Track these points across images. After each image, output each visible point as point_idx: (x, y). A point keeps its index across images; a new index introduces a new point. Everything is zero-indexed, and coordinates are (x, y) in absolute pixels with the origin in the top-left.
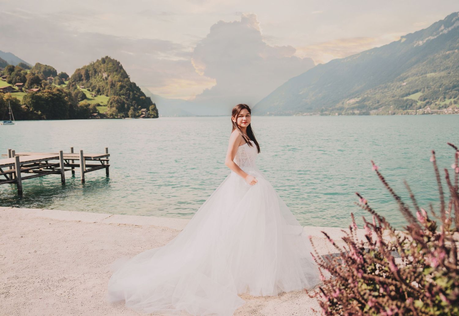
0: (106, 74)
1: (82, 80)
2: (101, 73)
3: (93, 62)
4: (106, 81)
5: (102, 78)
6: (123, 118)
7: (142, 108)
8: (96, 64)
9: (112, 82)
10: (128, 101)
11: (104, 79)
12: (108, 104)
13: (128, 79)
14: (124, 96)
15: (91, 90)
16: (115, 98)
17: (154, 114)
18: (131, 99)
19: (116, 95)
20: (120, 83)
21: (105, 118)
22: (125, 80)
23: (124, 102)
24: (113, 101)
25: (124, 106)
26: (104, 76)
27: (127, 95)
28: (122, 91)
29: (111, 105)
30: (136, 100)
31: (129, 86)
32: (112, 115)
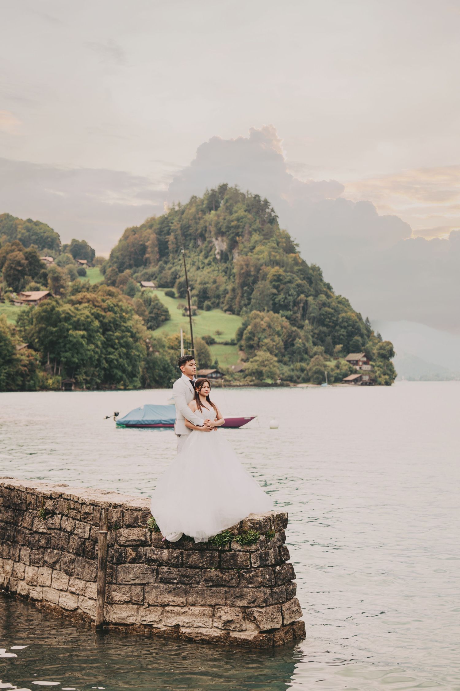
0: (223, 241)
1: (146, 263)
2: (208, 239)
3: (179, 205)
4: (223, 266)
5: (211, 253)
6: (292, 384)
7: (347, 350)
8: (187, 211)
9: (247, 265)
10: (301, 327)
11: (218, 257)
12: (239, 340)
13: (293, 255)
14: (289, 313)
15: (177, 295)
16: (264, 320)
17: (389, 372)
18: (313, 321)
19: (266, 308)
20: (273, 268)
21: (237, 383)
22: (290, 260)
23: (292, 331)
24: (259, 329)
25: (293, 345)
26: (217, 247)
27: (299, 309)
28: (282, 294)
29: (252, 342)
30: (327, 326)
31: (304, 278)
32: (259, 374)
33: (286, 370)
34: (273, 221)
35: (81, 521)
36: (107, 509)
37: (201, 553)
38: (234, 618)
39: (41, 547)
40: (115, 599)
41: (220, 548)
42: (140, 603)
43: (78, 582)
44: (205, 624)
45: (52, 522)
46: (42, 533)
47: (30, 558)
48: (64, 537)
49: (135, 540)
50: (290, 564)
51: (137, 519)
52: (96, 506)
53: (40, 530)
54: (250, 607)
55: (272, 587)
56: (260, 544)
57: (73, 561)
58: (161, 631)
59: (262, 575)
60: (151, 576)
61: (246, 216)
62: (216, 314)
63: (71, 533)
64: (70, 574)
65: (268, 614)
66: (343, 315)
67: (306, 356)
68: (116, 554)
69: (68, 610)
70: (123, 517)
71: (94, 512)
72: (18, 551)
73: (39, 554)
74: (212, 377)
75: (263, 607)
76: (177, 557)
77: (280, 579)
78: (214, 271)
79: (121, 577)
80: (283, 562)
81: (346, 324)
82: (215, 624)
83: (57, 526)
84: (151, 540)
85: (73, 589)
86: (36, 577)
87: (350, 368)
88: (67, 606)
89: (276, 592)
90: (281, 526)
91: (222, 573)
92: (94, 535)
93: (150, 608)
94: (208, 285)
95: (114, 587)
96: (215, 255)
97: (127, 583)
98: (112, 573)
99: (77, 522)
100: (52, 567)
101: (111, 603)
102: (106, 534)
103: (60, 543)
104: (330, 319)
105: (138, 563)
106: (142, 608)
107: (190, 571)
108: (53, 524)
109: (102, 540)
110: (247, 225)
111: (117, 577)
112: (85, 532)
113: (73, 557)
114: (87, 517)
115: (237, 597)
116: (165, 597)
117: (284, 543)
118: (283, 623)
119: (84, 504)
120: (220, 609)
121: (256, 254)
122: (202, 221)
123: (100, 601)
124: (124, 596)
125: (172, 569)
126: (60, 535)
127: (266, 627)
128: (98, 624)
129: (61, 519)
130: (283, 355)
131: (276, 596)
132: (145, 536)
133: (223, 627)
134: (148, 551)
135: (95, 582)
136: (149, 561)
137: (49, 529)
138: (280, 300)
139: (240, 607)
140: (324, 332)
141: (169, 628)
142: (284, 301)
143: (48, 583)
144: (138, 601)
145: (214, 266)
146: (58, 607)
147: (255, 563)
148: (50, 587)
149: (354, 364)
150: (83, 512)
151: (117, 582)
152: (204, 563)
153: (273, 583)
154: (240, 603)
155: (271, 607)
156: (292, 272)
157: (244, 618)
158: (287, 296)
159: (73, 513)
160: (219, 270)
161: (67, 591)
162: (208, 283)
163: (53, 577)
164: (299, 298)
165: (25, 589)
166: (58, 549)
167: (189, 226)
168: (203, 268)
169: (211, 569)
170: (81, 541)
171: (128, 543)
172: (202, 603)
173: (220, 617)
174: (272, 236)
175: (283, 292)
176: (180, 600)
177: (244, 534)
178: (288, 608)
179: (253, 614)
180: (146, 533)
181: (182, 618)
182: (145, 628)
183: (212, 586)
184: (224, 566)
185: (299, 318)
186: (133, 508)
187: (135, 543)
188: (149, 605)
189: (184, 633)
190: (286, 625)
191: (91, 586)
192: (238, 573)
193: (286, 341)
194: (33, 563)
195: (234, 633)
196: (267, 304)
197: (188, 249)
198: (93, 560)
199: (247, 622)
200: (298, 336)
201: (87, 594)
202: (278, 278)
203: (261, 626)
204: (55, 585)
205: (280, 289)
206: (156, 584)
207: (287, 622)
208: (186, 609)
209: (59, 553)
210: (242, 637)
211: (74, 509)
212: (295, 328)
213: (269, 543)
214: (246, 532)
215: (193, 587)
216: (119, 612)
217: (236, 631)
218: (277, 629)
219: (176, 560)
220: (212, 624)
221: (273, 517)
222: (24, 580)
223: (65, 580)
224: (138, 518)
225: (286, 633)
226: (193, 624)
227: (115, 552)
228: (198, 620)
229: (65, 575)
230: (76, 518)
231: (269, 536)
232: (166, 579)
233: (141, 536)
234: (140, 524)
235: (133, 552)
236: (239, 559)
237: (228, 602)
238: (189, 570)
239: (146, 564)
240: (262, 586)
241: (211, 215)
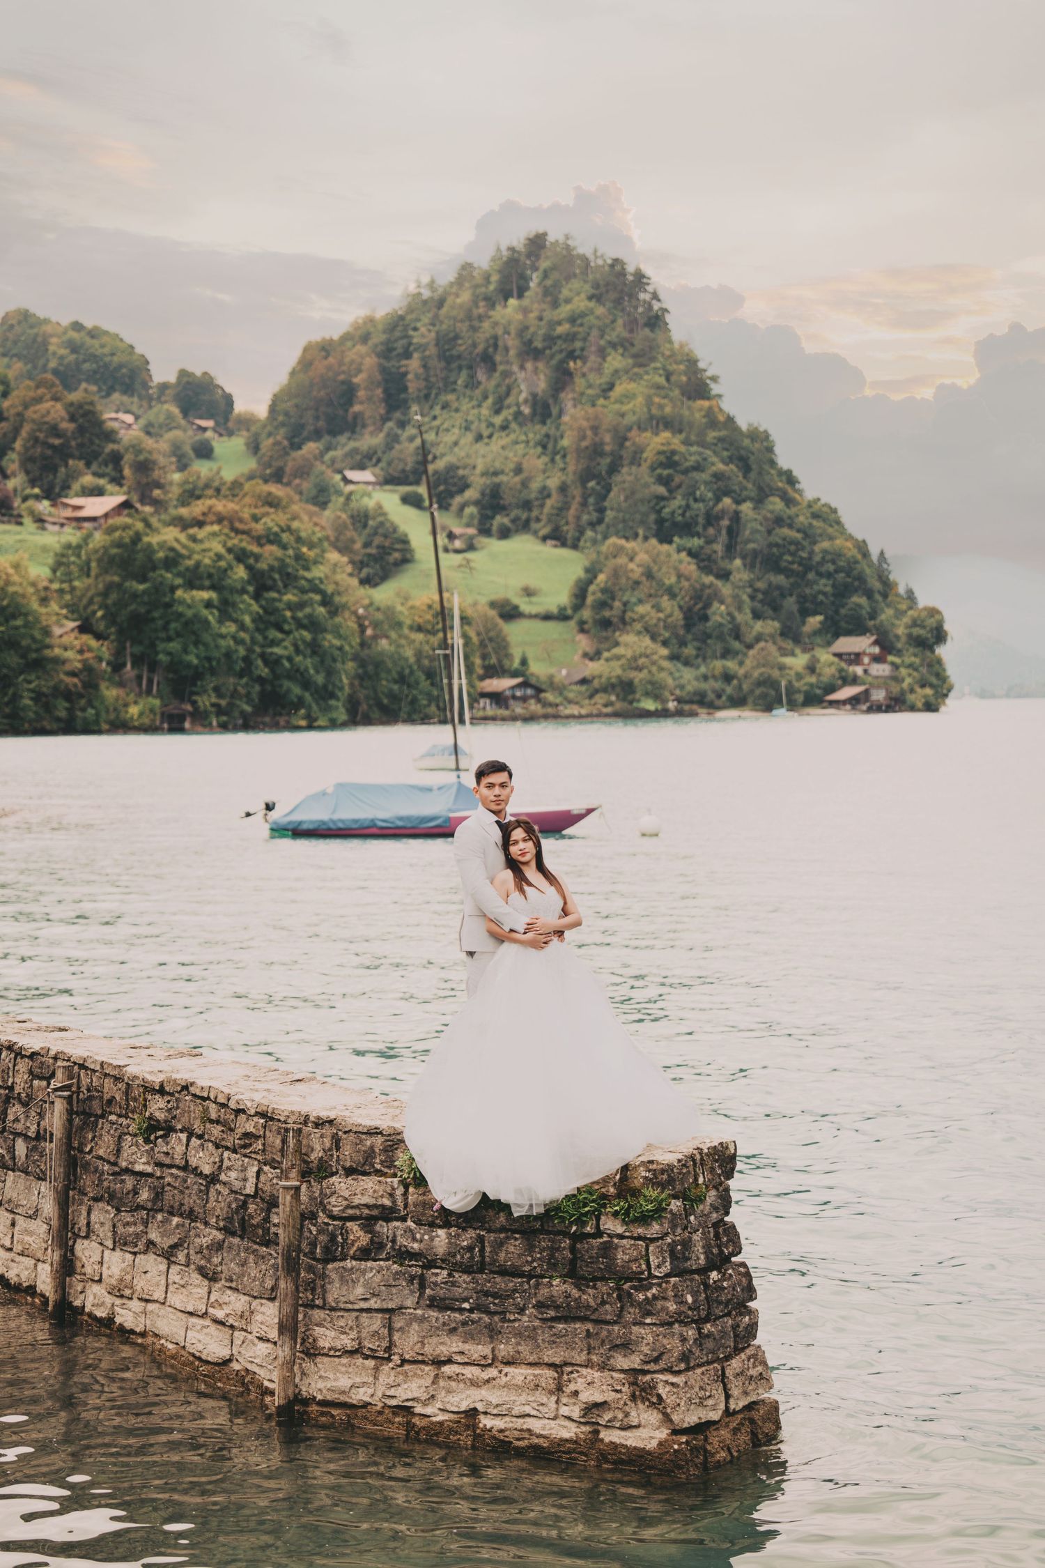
0: (536, 371)
1: (354, 426)
2: (501, 368)
3: (432, 285)
4: (538, 431)
5: (509, 401)
6: (702, 711)
7: (834, 629)
8: (450, 301)
9: (595, 429)
10: (725, 575)
11: (526, 410)
12: (578, 607)
13: (706, 403)
14: (696, 542)
16: (637, 559)
18: (751, 560)
19: (641, 532)
20: (657, 435)
21: (574, 711)
22: (697, 415)
23: (704, 586)
24: (623, 581)
25: (705, 618)
26: (523, 386)
27: (719, 531)
28: (679, 497)
30: (787, 572)
31: (730, 460)
32: (625, 688)
33: (690, 680)
34: (656, 321)
35: (235, 1151)
36: (300, 1130)
37: (528, 1239)
38: (610, 1396)
39: (139, 1207)
40: (321, 1343)
41: (574, 1228)
42: (381, 1354)
43: (230, 1296)
44: (540, 1408)
45: (165, 1149)
46: (141, 1174)
47: (114, 1232)
48: (196, 1187)
49: (367, 1206)
50: (743, 1265)
51: (370, 1154)
52: (272, 1119)
53: (138, 1168)
54: (648, 1372)
55: (699, 1322)
56: (671, 1221)
57: (218, 1247)
58: (433, 1423)
59: (675, 1296)
60: (407, 1292)
61: (590, 312)
62: (525, 546)
63: (213, 1179)
64: (211, 1277)
65: (692, 1387)
66: (822, 545)
67: (736, 645)
68: (321, 1238)
69: (207, 1362)
70: (338, 1148)
71: (268, 1133)
72: (84, 1213)
73: (135, 1224)
74: (513, 698)
75: (679, 1373)
76: (470, 1249)
77: (720, 1303)
78: (516, 442)
79: (335, 1292)
80: (727, 1260)
81: (829, 567)
82: (564, 1411)
83: (179, 1161)
84: (406, 1206)
85: (220, 1314)
86: (128, 1277)
87: (840, 670)
88: (205, 1352)
89: (709, 1335)
90: (719, 1175)
91: (580, 1290)
92: (267, 1188)
93: (407, 1367)
94: (503, 478)
95: (318, 1314)
96: (517, 405)
97: (350, 1306)
98: (314, 1281)
99: (226, 1154)
100: (169, 1255)
101: (312, 1352)
102: (297, 1189)
103: (186, 1201)
104: (791, 554)
105: (375, 1260)
106: (386, 1368)
107: (501, 1283)
108: (167, 1154)
109: (287, 1203)
110: (594, 334)
111: (324, 1292)
112: (245, 1180)
113: (219, 1236)
114: (251, 1145)
115: (617, 1346)
116: (442, 1343)
117: (727, 1213)
118: (727, 1408)
119: (243, 1111)
120: (575, 1375)
121: (617, 401)
122: (485, 324)
123: (287, 1349)
124: (343, 1337)
125: (456, 1275)
126: (186, 1181)
127: (687, 1419)
128: (282, 1402)
129: (187, 1145)
130: (683, 644)
131: (709, 1344)
132: (391, 1195)
133: (583, 1417)
134: (399, 1233)
135: (272, 1299)
136: (403, 1255)
137: (159, 1164)
138: (673, 513)
139: (622, 1371)
140: (780, 588)
141: (452, 1416)
142: (683, 515)
143: (158, 1295)
144: (376, 1351)
145: (516, 432)
146: (183, 1352)
147: (659, 1266)
148: (164, 1304)
149: (849, 662)
150: (240, 1131)
151: (324, 1304)
152: (535, 1264)
153: (703, 1314)
154: (622, 1362)
155: (699, 1371)
156: (702, 444)
157: (633, 1398)
158: (691, 502)
159: (216, 1131)
160: (528, 442)
161: (205, 1315)
162: (502, 472)
163: (170, 1281)
164: (720, 506)
165: (103, 1304)
166: (181, 1215)
167: (458, 337)
168: (491, 436)
169: (551, 1277)
170: (236, 1199)
171: (350, 1212)
172: (532, 1359)
173: (576, 1393)
174: (652, 360)
175: (680, 491)
176: (479, 1350)
177: (632, 1196)
178: (738, 1370)
179: (655, 1388)
180: (394, 1189)
181: (484, 1393)
182: (394, 1414)
183: (553, 1319)
184: (584, 1271)
185: (720, 554)
186: (360, 1129)
187: (366, 1211)
188: (404, 1362)
189: (490, 1430)
190: (735, 1413)
191: (263, 1309)
192: (619, 1289)
193: (690, 609)
194: (120, 1243)
195: (609, 1432)
196: (642, 522)
197: (454, 392)
198: (267, 1246)
199: (641, 1406)
200: (717, 596)
201: (255, 1328)
202: (669, 460)
203: (675, 1418)
204: (176, 1299)
205: (673, 484)
206: (419, 1312)
207: (737, 1404)
208: (492, 1372)
209: (183, 1225)
210: (629, 1443)
211: (218, 1122)
212: (709, 579)
213: (692, 1218)
214: (636, 1193)
215: (510, 1321)
216: (331, 1376)
217: (614, 1427)
218: (714, 1423)
219: (468, 1255)
220: (557, 1409)
221: (701, 1154)
222: (100, 1281)
223: (199, 1290)
224: (374, 1152)
225: (736, 1431)
226: (510, 1409)
227: (320, 1232)
228: (523, 1398)
229: (200, 1277)
230: (223, 1143)
231: (692, 1200)
232: (444, 1299)
233: (382, 1196)
234: (378, 1167)
235: (361, 1233)
236: (621, 1257)
237: (594, 1358)
238: (498, 1279)
239: (395, 1262)
240: (676, 1321)
241: (509, 310)
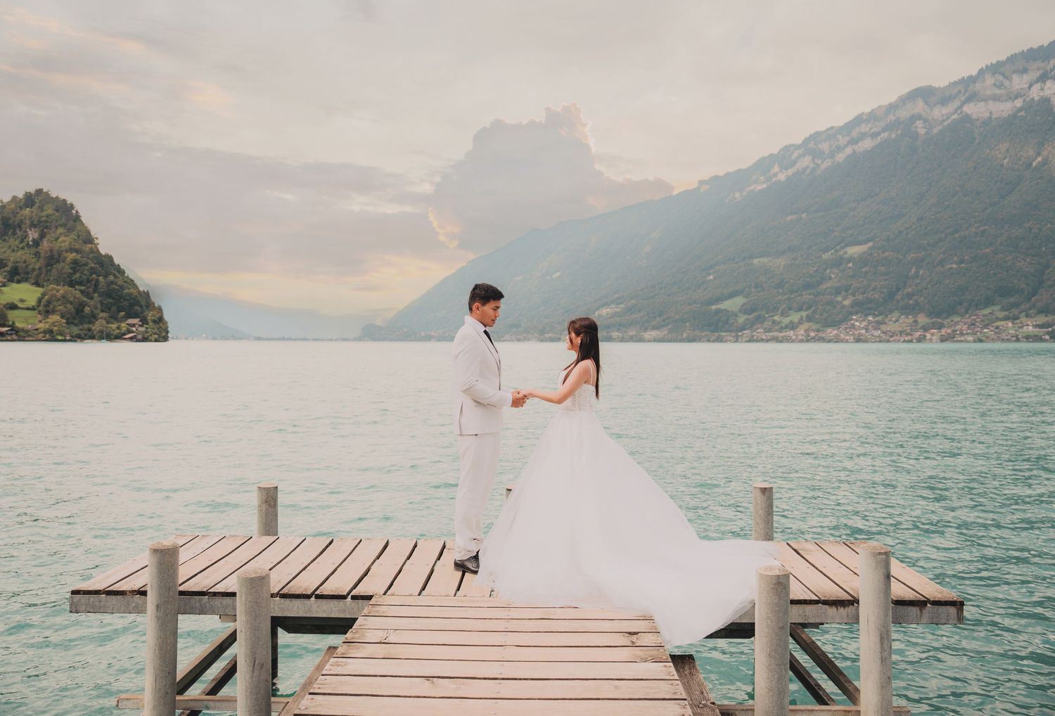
0: (35, 231)
2: (23, 229)
4: (33, 250)
5: (26, 240)
6: (78, 340)
7: (130, 315)
8: (8, 207)
9: (51, 251)
10: (91, 298)
11: (31, 243)
12: (38, 306)
13: (91, 246)
14: (83, 288)
16: (60, 292)
17: (158, 332)
18: (101, 295)
19: (62, 283)
20: (71, 253)
21: (31, 339)
22: (87, 249)
23: (83, 301)
24: (54, 298)
25: (83, 311)
26: (30, 236)
27: (91, 285)
28: (78, 274)
29: (48, 308)
30: (113, 298)
31: (97, 263)
32: (51, 332)
33: (75, 330)
34: (77, 218)
61: (54, 214)
62: (25, 286)
66: (127, 291)
67: (93, 320)
74: (7, 334)
78: (26, 253)
81: (128, 298)
87: (128, 329)
94: (20, 264)
96: (28, 241)
104: (116, 293)
110: (54, 221)
121: (60, 243)
122: (19, 215)
130: (75, 319)
138: (76, 278)
140: (111, 303)
142: (79, 279)
145: (26, 250)
149: (131, 327)
156: (88, 258)
158: (82, 275)
160: (30, 253)
162: (19, 262)
164: (92, 277)
167: (9, 218)
168: (17, 251)
174: (74, 231)
175: (78, 272)
185: (90, 292)
193: (77, 308)
196: (63, 281)
197: (7, 236)
200: (88, 304)
202: (75, 262)
205: (76, 269)
212: (85, 299)
241: (27, 212)
